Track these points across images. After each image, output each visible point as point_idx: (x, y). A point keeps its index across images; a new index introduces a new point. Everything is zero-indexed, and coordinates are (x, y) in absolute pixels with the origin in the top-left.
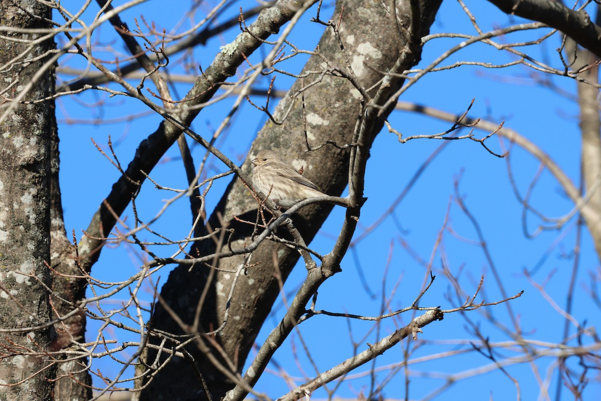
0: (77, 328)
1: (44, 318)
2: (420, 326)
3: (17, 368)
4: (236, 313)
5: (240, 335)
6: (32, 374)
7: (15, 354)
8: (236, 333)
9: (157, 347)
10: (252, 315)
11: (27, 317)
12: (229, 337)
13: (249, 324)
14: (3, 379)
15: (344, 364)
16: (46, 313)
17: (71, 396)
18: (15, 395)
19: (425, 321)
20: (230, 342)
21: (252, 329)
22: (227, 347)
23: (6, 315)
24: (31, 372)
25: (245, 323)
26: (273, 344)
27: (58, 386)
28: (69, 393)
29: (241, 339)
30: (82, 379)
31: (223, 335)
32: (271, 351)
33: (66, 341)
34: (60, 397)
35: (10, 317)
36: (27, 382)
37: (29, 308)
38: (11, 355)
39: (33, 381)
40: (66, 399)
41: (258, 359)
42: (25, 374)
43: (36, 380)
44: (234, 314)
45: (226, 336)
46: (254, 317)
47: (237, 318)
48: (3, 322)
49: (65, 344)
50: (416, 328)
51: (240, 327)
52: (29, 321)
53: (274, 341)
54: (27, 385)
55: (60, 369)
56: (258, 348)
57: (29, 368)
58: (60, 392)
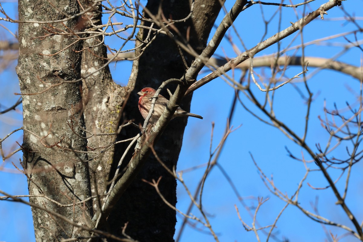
0: (96, 15)
1: (74, 9)
2: (325, 10)
3: (56, 42)
4: (202, 2)
5: (205, 18)
6: (66, 46)
7: (54, 34)
8: (202, 16)
9: (149, 28)
10: (213, 4)
11: (62, 8)
12: (198, 19)
13: (211, 10)
14: (47, 50)
15: (275, 36)
16: (75, 5)
17: (93, 60)
18: (55, 60)
19: (329, 6)
20: (198, 22)
21: (213, 13)
22: (197, 26)
23: (48, 7)
24: (66, 45)
25: (208, 9)
26: (226, 25)
27: (84, 54)
28: (92, 58)
29: (206, 20)
30: (100, 48)
31: (194, 18)
32: (225, 30)
33: (89, 23)
34: (86, 61)
35: (51, 8)
36: (63, 51)
37: (64, 2)
38: (51, 35)
39: (68, 51)
40: (90, 62)
41: (216, 35)
42: (62, 46)
43: (69, 50)
44: (201, 3)
45: (196, 18)
46: (214, 5)
47: (203, 6)
48: (47, 12)
49: (88, 25)
50: (323, 11)
51: (205, 12)
52: (64, 11)
53: (227, 23)
54: (63, 53)
55: (85, 42)
56: (216, 27)
57: (64, 42)
58: (86, 57)
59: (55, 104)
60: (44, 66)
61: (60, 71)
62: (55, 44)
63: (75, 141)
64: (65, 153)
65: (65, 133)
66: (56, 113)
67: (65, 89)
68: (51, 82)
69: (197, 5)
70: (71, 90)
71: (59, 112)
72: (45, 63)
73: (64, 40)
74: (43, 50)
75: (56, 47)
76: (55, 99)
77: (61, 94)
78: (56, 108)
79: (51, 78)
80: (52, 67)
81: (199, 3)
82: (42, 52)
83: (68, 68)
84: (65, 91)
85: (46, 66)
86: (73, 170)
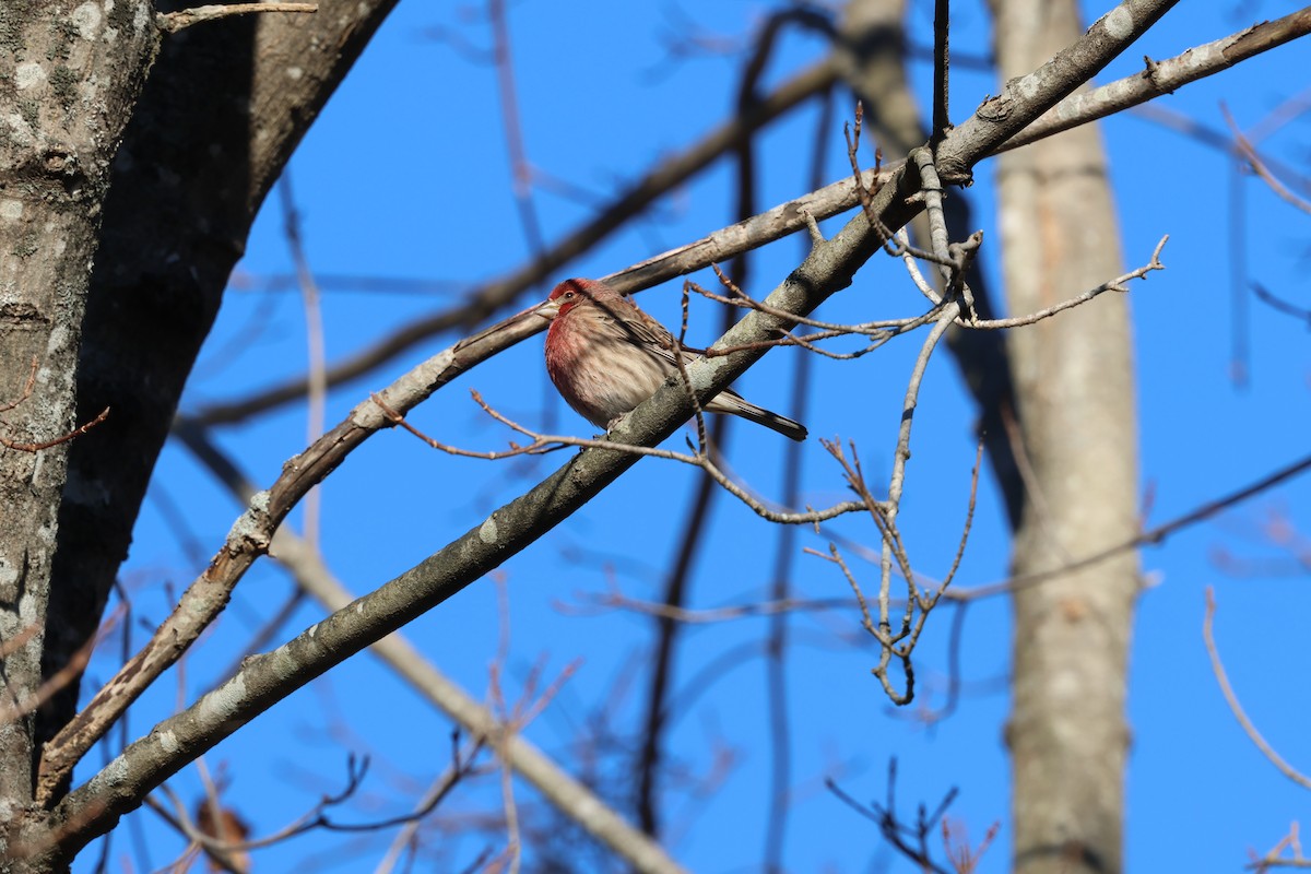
59: (18, 292)
60: (10, 128)
61: (69, 158)
62: (72, 42)
63: (47, 459)
64: (7, 502)
65: (26, 418)
66: (12, 330)
67: (64, 239)
68: (24, 199)
69: (277, 66)
70: (78, 247)
71: (24, 330)
72: (19, 117)
73: (106, 36)
74: (19, 60)
75: (74, 55)
76: (22, 273)
77: (47, 255)
78: (19, 309)
79: (30, 182)
80: (42, 134)
81: (285, 58)
82: (14, 67)
83: (94, 155)
84: (61, 247)
85: (21, 130)
86: (19, 577)
